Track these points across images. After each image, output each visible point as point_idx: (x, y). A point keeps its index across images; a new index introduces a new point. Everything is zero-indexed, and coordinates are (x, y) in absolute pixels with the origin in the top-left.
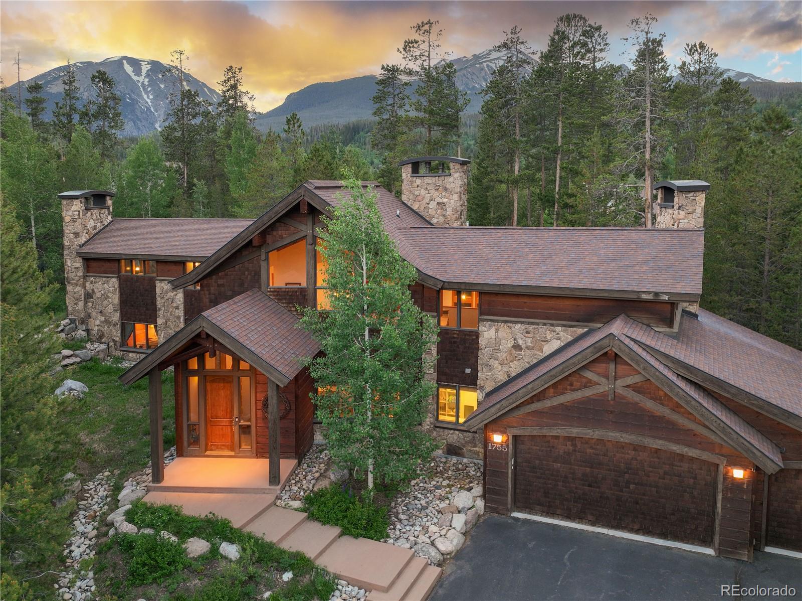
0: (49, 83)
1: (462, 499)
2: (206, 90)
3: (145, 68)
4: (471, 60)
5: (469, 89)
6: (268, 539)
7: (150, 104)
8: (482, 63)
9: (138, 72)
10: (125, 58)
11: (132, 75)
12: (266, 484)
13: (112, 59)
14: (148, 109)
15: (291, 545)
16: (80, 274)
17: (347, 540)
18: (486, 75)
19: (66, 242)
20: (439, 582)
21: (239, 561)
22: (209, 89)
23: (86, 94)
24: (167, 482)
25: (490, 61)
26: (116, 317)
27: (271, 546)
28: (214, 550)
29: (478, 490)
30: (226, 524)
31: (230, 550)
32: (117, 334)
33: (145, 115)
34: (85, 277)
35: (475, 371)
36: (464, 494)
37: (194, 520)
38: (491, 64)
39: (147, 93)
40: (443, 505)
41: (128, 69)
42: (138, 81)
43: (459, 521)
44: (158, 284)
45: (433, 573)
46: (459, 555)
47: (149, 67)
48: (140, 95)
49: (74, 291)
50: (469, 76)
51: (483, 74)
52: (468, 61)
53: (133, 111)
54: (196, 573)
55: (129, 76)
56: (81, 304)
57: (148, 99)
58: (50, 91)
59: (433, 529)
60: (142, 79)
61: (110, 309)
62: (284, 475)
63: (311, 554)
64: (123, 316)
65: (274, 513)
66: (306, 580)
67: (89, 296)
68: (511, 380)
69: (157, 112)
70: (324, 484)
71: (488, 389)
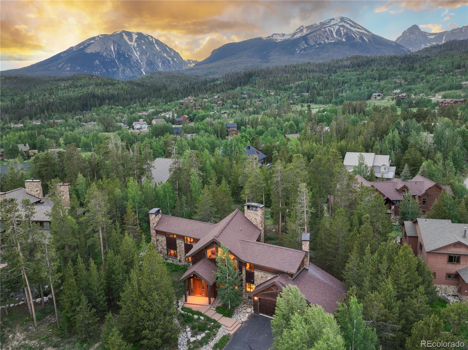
0: (85, 47)
1: (249, 310)
2: (167, 48)
3: (135, 37)
4: (319, 26)
5: (317, 44)
6: (209, 316)
7: (138, 58)
8: (325, 28)
9: (131, 40)
10: (124, 31)
11: (128, 41)
12: (208, 304)
13: (117, 33)
14: (137, 61)
15: (213, 318)
16: (155, 234)
17: (224, 317)
18: (328, 35)
19: (151, 226)
20: (241, 327)
21: (204, 320)
22: (169, 48)
23: (105, 53)
24: (188, 302)
25: (330, 26)
26: (165, 247)
27: (209, 317)
28: (199, 317)
29: (253, 308)
30: (201, 313)
31: (202, 318)
32: (166, 252)
33: (136, 64)
34: (156, 235)
35: (254, 280)
36: (250, 309)
37: (195, 311)
38: (331, 28)
39: (136, 51)
40: (245, 311)
41: (126, 38)
42: (131, 45)
43: (247, 315)
44: (177, 241)
45: (240, 325)
46: (246, 322)
47: (136, 36)
48: (132, 53)
49: (153, 239)
50: (318, 36)
51: (326, 34)
52: (317, 26)
53: (130, 62)
54: (196, 322)
55: (126, 42)
56: (155, 243)
57: (137, 55)
58: (87, 52)
59: (241, 316)
60: (133, 44)
61: (163, 245)
62: (212, 302)
63: (217, 320)
64: (167, 247)
65: (210, 310)
66: (216, 324)
67: (157, 240)
68: (261, 284)
69: (142, 62)
70: (220, 305)
71: (257, 285)
